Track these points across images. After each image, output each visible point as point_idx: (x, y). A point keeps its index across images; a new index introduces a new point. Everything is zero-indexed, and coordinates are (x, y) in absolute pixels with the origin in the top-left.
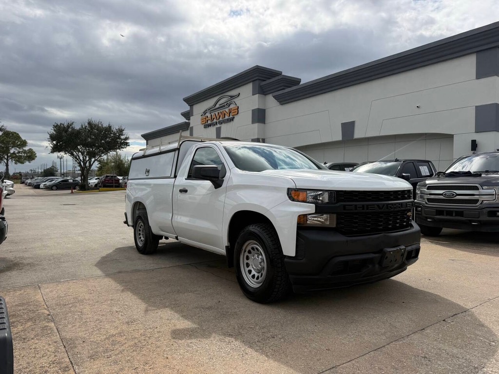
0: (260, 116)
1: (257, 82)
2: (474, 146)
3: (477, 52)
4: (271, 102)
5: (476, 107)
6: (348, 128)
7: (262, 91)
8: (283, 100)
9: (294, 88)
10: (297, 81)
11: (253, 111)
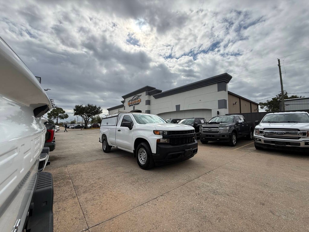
0: (148, 103)
1: (147, 91)
2: (218, 113)
3: (217, 83)
4: (152, 97)
5: (218, 100)
6: (178, 107)
7: (149, 94)
8: (156, 97)
9: (160, 93)
10: (161, 91)
11: (146, 101)
